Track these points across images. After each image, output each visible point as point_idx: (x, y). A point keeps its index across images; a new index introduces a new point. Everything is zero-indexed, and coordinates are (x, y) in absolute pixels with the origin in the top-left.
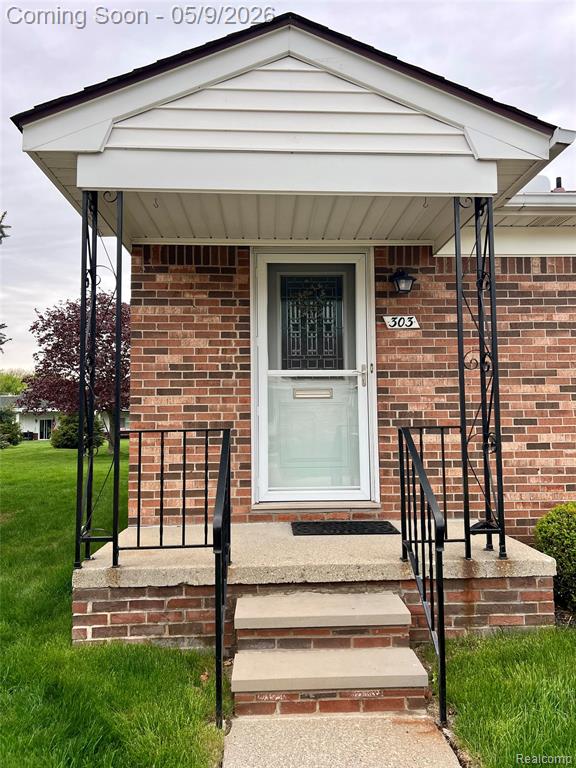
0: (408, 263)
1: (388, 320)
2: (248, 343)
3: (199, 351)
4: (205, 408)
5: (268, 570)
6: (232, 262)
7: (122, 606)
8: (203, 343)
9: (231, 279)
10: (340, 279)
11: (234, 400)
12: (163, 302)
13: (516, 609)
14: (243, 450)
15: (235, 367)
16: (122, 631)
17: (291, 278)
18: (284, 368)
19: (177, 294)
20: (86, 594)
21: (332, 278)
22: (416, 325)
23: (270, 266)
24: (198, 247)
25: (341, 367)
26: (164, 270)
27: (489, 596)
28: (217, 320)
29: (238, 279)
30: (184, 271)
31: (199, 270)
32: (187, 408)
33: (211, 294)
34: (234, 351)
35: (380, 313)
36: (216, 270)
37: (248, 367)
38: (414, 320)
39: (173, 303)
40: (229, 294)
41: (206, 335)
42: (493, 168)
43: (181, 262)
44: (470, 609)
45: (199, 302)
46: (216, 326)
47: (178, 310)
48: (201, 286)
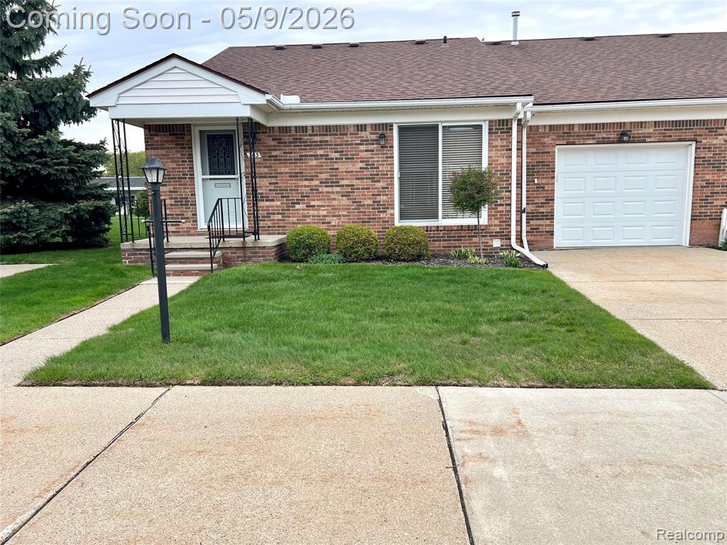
0: (256, 129)
1: (248, 154)
2: (193, 165)
3: (173, 168)
4: (177, 192)
5: (180, 244)
6: (184, 131)
7: (136, 254)
8: (174, 165)
9: (184, 138)
10: (232, 135)
11: (188, 188)
12: (158, 148)
13: (260, 257)
14: (193, 208)
15: (187, 175)
16: (137, 262)
17: (211, 135)
18: (210, 175)
19: (163, 145)
20: (125, 250)
21: (228, 135)
22: (260, 156)
23: (200, 131)
24: (169, 125)
25: (234, 174)
26: (157, 135)
27: (251, 253)
28: (179, 155)
29: (187, 138)
30: (165, 135)
31: (170, 135)
32: (170, 192)
33: (176, 145)
34: (187, 168)
35: (246, 151)
36: (177, 134)
37: (193, 175)
38: (259, 154)
39: (162, 149)
40: (183, 144)
41: (176, 162)
42: (249, 107)
43: (163, 132)
44: (245, 257)
45: (172, 148)
46: (179, 158)
47: (164, 152)
48: (171, 141)
